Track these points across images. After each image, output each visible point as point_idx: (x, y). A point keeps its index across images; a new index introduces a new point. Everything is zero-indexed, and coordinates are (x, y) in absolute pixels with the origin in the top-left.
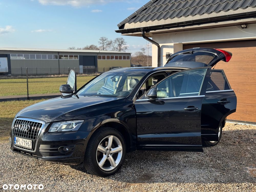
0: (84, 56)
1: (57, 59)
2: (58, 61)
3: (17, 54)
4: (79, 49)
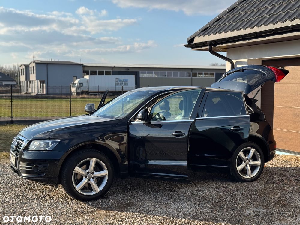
0: (221, 74)
1: (190, 76)
2: (191, 79)
3: (147, 72)
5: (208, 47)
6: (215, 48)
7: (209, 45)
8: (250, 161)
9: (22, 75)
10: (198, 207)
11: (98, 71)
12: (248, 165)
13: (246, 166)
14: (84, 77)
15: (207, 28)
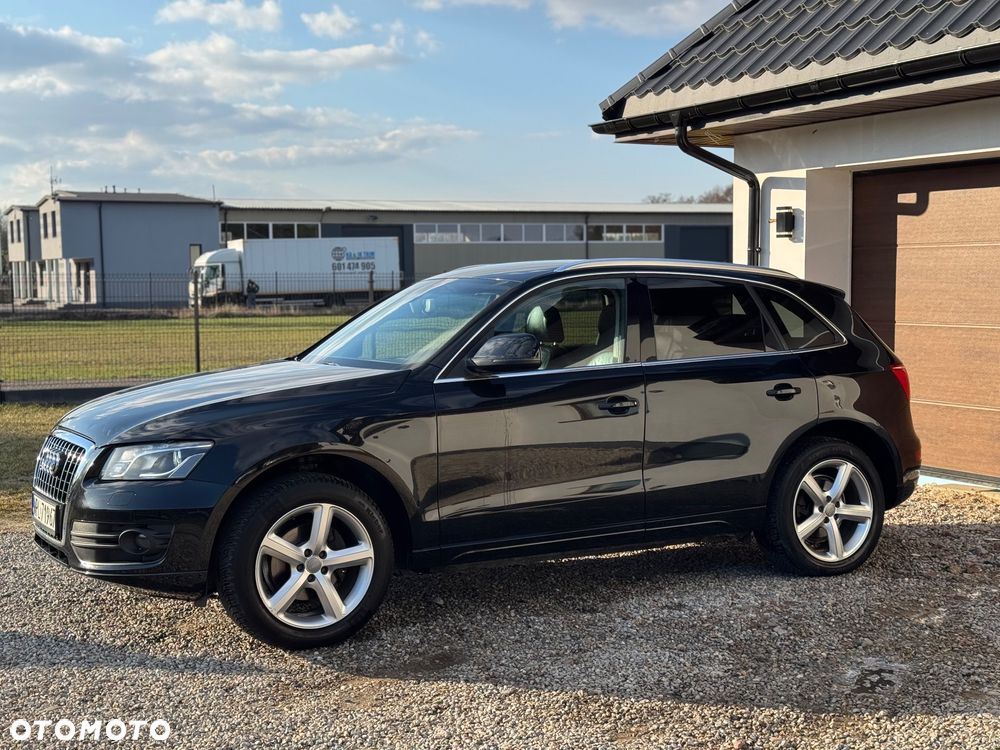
0: (683, 229)
2: (585, 247)
3: (437, 225)
4: (685, 200)
5: (673, 131)
6: (697, 133)
7: (676, 122)
8: (838, 505)
9: (13, 241)
10: (682, 660)
11: (274, 225)
12: (832, 519)
13: (827, 520)
14: (226, 246)
15: (667, 68)
